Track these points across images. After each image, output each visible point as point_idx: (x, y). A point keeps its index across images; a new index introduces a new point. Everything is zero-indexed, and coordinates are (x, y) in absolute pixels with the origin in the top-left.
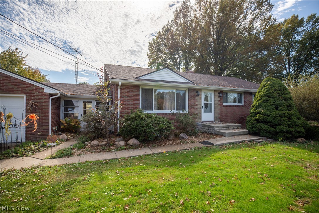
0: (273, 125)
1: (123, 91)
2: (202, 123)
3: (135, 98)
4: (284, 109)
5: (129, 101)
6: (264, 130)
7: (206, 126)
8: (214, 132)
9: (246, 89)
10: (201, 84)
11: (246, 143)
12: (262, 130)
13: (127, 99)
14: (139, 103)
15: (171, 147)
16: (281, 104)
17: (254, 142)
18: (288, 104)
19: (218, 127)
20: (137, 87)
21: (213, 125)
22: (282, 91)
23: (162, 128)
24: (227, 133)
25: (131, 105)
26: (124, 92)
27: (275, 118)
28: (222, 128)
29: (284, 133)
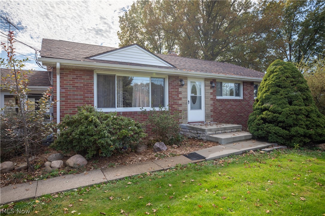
0: (286, 127)
1: (65, 78)
2: (188, 125)
3: (86, 89)
4: (300, 103)
5: (76, 93)
6: (274, 133)
7: (193, 129)
8: (205, 138)
9: (246, 77)
10: (186, 69)
11: (251, 154)
12: (271, 133)
13: (73, 91)
14: (93, 97)
15: (139, 167)
16: (296, 96)
17: (262, 152)
18: (305, 97)
19: (210, 130)
20: (89, 72)
21: (203, 127)
22: (297, 78)
23: (126, 136)
24: (224, 139)
25: (80, 99)
26: (67, 80)
27: (289, 116)
28: (216, 131)
29: (301, 138)
